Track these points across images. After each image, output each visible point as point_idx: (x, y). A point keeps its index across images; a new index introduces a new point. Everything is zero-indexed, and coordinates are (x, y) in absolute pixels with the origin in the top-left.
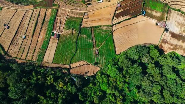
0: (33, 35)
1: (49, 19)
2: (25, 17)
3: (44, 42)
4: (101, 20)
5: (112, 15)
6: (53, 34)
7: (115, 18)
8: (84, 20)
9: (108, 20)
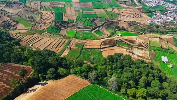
0: (57, 47)
1: (66, 43)
2: (55, 41)
3: (62, 50)
4: (94, 45)
5: (100, 44)
6: (68, 47)
7: (102, 46)
8: (85, 45)
9: (98, 46)
